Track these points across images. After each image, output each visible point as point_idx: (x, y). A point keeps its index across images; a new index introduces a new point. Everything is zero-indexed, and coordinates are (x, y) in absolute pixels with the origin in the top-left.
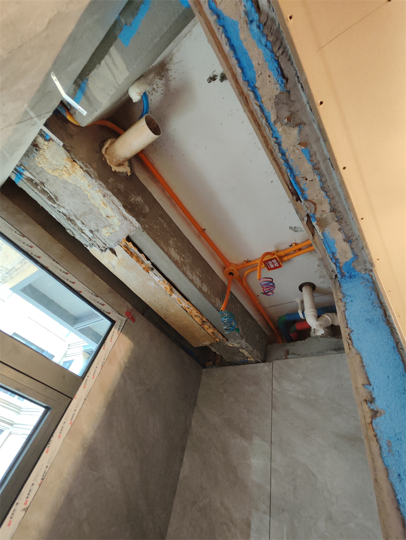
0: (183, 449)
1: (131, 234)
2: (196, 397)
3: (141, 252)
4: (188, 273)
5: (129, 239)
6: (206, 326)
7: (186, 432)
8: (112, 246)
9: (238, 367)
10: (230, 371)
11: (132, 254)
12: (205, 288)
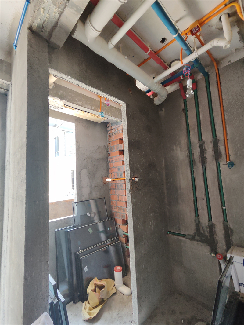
1: (65, 104)
3: (70, 106)
4: (86, 106)
5: (65, 105)
6: (99, 117)
8: (61, 107)
11: (67, 108)
12: (93, 108)
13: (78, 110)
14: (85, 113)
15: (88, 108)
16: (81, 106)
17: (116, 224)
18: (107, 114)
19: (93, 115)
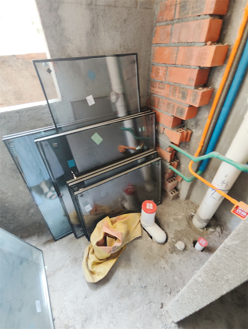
17: (157, 123)
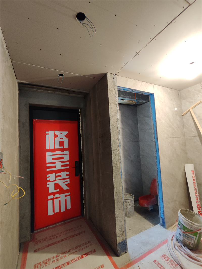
0: (137, 123)
2: (137, 114)
4: (126, 97)
6: (133, 102)
7: (137, 120)
9: (144, 104)
10: (143, 106)
12: (130, 97)
13: (120, 100)
14: (125, 100)
15: (127, 98)
16: (123, 97)
18: (139, 99)
19: (130, 101)
